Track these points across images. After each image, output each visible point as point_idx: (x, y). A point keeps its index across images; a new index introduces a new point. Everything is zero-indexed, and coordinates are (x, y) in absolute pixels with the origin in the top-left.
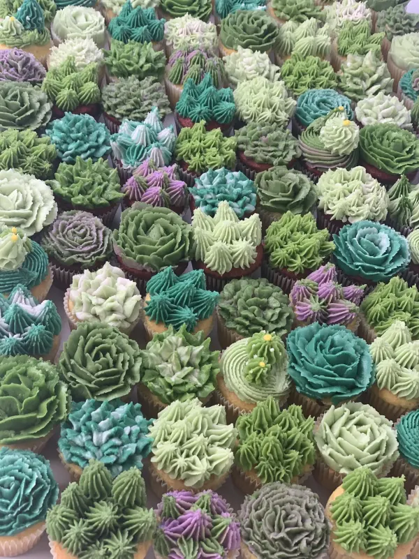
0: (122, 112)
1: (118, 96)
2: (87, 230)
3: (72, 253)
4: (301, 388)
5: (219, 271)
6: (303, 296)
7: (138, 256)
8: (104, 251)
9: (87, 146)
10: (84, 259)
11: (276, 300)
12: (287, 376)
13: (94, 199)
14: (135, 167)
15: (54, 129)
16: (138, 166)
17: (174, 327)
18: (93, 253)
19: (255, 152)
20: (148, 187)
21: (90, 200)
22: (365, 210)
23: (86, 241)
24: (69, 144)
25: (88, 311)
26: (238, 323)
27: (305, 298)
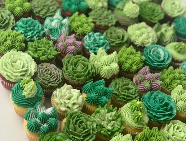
0: (43, 14)
1: (39, 6)
2: (51, 71)
3: (49, 83)
4: (153, 119)
5: (107, 78)
6: (141, 82)
7: (77, 79)
8: (61, 78)
9: (35, 32)
10: (54, 84)
11: (132, 86)
12: (147, 116)
13: (49, 57)
14: (58, 38)
15: (18, 27)
16: (59, 38)
17: (101, 105)
18: (57, 81)
19: (101, 22)
20: (67, 46)
21: (47, 57)
22: (150, 40)
23: (53, 76)
24: (27, 33)
25: (65, 106)
26: (121, 98)
27: (142, 82)
